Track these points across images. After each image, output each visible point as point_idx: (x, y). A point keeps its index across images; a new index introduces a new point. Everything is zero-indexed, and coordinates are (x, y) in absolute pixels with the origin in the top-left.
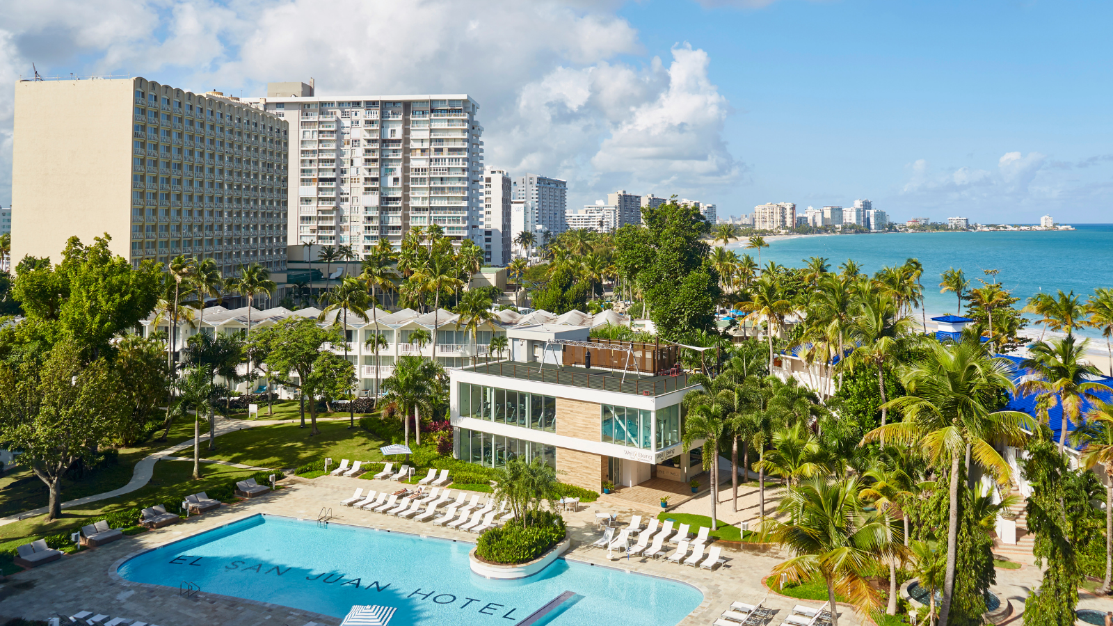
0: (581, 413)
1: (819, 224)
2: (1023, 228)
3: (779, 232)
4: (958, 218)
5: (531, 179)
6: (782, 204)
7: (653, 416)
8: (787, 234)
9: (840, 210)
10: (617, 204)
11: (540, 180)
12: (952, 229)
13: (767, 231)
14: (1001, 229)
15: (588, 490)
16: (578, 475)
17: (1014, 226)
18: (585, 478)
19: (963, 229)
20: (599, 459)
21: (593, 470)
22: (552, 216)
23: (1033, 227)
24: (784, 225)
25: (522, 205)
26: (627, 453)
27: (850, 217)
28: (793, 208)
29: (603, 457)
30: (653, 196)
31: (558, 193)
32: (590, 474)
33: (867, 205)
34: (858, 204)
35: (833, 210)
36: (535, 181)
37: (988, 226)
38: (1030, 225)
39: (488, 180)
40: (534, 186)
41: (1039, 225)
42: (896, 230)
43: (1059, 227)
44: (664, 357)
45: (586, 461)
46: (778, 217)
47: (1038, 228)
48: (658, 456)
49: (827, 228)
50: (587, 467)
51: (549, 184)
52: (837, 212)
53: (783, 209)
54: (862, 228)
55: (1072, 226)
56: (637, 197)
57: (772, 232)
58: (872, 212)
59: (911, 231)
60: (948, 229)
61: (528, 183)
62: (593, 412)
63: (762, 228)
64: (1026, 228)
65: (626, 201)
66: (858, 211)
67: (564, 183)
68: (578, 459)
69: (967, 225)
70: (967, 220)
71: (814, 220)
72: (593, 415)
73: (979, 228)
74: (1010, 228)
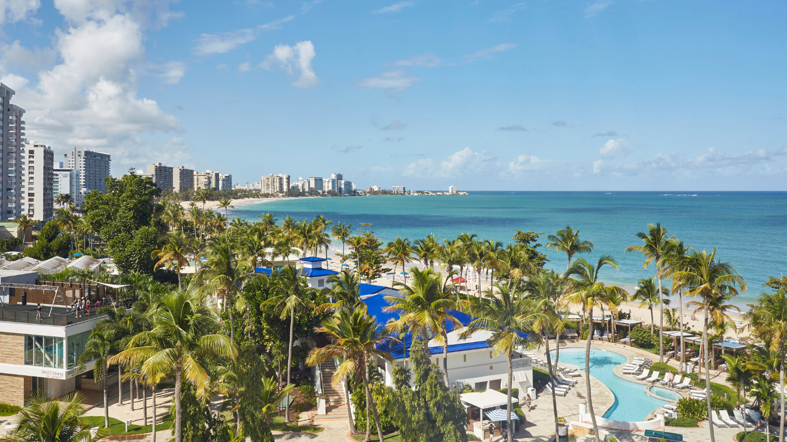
0: (8, 343)
1: (307, 189)
2: (438, 193)
3: (278, 195)
4: (399, 186)
5: (79, 152)
6: (280, 175)
7: (65, 342)
8: (283, 196)
9: (321, 180)
10: (154, 173)
11: (87, 153)
12: (394, 194)
13: (269, 194)
14: (425, 194)
15: (12, 405)
16: (5, 393)
17: (434, 192)
18: (10, 395)
19: (402, 194)
20: (22, 379)
21: (17, 388)
22: (98, 181)
23: (445, 193)
24: (281, 191)
25: (68, 173)
26: (44, 372)
27: (328, 186)
28: (288, 178)
29: (26, 378)
30: (183, 167)
31: (102, 164)
32: (15, 392)
33: (340, 177)
34: (333, 176)
35: (316, 180)
36: (83, 154)
37: (417, 192)
38: (443, 192)
39: (31, 152)
40: (82, 157)
41: (448, 192)
42: (359, 195)
43: (460, 193)
44: (92, 293)
45: (12, 382)
46: (277, 185)
47: (448, 194)
48: (68, 373)
49: (312, 192)
50: (13, 387)
51: (95, 157)
52: (319, 181)
53: (281, 179)
54: (336, 193)
55: (468, 192)
56: (170, 168)
57: (272, 195)
58: (343, 182)
59: (368, 195)
60: (392, 194)
61: (77, 155)
62: (18, 342)
63: (266, 192)
64: (440, 193)
65: (161, 171)
66: (333, 181)
67: (109, 156)
68: (5, 380)
69: (404, 191)
70: (404, 188)
71: (303, 187)
72: (17, 344)
73: (411, 193)
74: (431, 194)
